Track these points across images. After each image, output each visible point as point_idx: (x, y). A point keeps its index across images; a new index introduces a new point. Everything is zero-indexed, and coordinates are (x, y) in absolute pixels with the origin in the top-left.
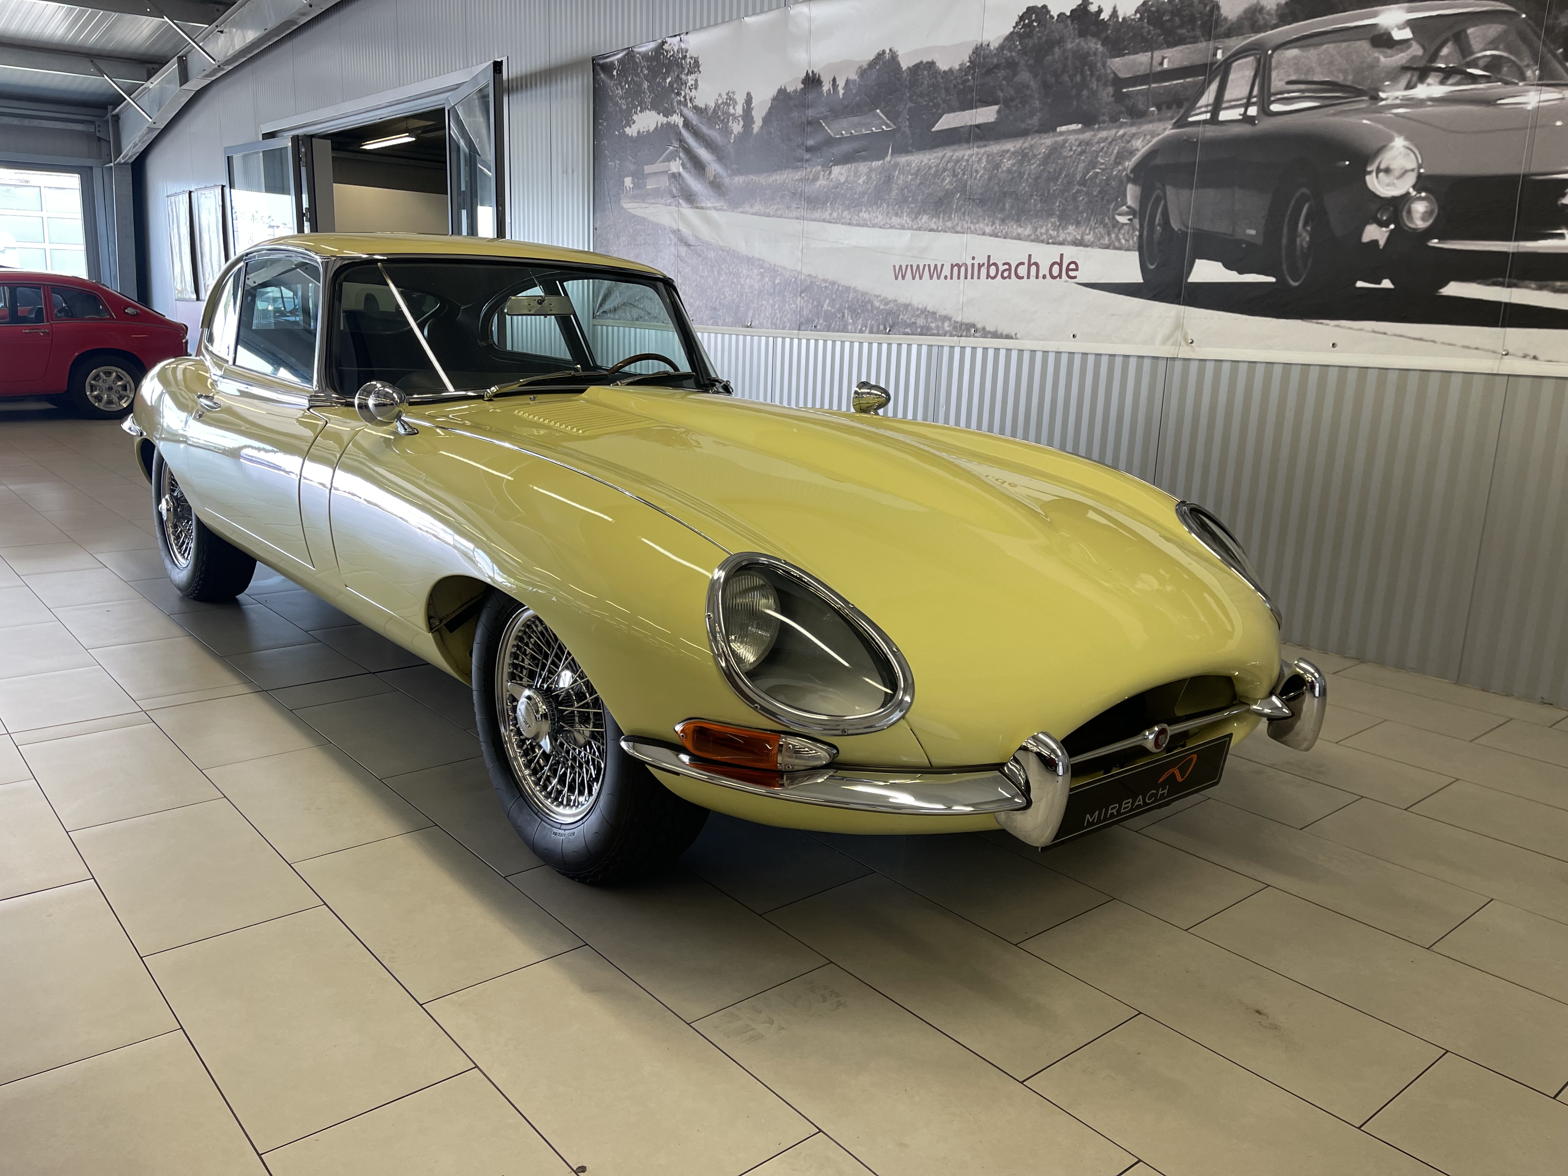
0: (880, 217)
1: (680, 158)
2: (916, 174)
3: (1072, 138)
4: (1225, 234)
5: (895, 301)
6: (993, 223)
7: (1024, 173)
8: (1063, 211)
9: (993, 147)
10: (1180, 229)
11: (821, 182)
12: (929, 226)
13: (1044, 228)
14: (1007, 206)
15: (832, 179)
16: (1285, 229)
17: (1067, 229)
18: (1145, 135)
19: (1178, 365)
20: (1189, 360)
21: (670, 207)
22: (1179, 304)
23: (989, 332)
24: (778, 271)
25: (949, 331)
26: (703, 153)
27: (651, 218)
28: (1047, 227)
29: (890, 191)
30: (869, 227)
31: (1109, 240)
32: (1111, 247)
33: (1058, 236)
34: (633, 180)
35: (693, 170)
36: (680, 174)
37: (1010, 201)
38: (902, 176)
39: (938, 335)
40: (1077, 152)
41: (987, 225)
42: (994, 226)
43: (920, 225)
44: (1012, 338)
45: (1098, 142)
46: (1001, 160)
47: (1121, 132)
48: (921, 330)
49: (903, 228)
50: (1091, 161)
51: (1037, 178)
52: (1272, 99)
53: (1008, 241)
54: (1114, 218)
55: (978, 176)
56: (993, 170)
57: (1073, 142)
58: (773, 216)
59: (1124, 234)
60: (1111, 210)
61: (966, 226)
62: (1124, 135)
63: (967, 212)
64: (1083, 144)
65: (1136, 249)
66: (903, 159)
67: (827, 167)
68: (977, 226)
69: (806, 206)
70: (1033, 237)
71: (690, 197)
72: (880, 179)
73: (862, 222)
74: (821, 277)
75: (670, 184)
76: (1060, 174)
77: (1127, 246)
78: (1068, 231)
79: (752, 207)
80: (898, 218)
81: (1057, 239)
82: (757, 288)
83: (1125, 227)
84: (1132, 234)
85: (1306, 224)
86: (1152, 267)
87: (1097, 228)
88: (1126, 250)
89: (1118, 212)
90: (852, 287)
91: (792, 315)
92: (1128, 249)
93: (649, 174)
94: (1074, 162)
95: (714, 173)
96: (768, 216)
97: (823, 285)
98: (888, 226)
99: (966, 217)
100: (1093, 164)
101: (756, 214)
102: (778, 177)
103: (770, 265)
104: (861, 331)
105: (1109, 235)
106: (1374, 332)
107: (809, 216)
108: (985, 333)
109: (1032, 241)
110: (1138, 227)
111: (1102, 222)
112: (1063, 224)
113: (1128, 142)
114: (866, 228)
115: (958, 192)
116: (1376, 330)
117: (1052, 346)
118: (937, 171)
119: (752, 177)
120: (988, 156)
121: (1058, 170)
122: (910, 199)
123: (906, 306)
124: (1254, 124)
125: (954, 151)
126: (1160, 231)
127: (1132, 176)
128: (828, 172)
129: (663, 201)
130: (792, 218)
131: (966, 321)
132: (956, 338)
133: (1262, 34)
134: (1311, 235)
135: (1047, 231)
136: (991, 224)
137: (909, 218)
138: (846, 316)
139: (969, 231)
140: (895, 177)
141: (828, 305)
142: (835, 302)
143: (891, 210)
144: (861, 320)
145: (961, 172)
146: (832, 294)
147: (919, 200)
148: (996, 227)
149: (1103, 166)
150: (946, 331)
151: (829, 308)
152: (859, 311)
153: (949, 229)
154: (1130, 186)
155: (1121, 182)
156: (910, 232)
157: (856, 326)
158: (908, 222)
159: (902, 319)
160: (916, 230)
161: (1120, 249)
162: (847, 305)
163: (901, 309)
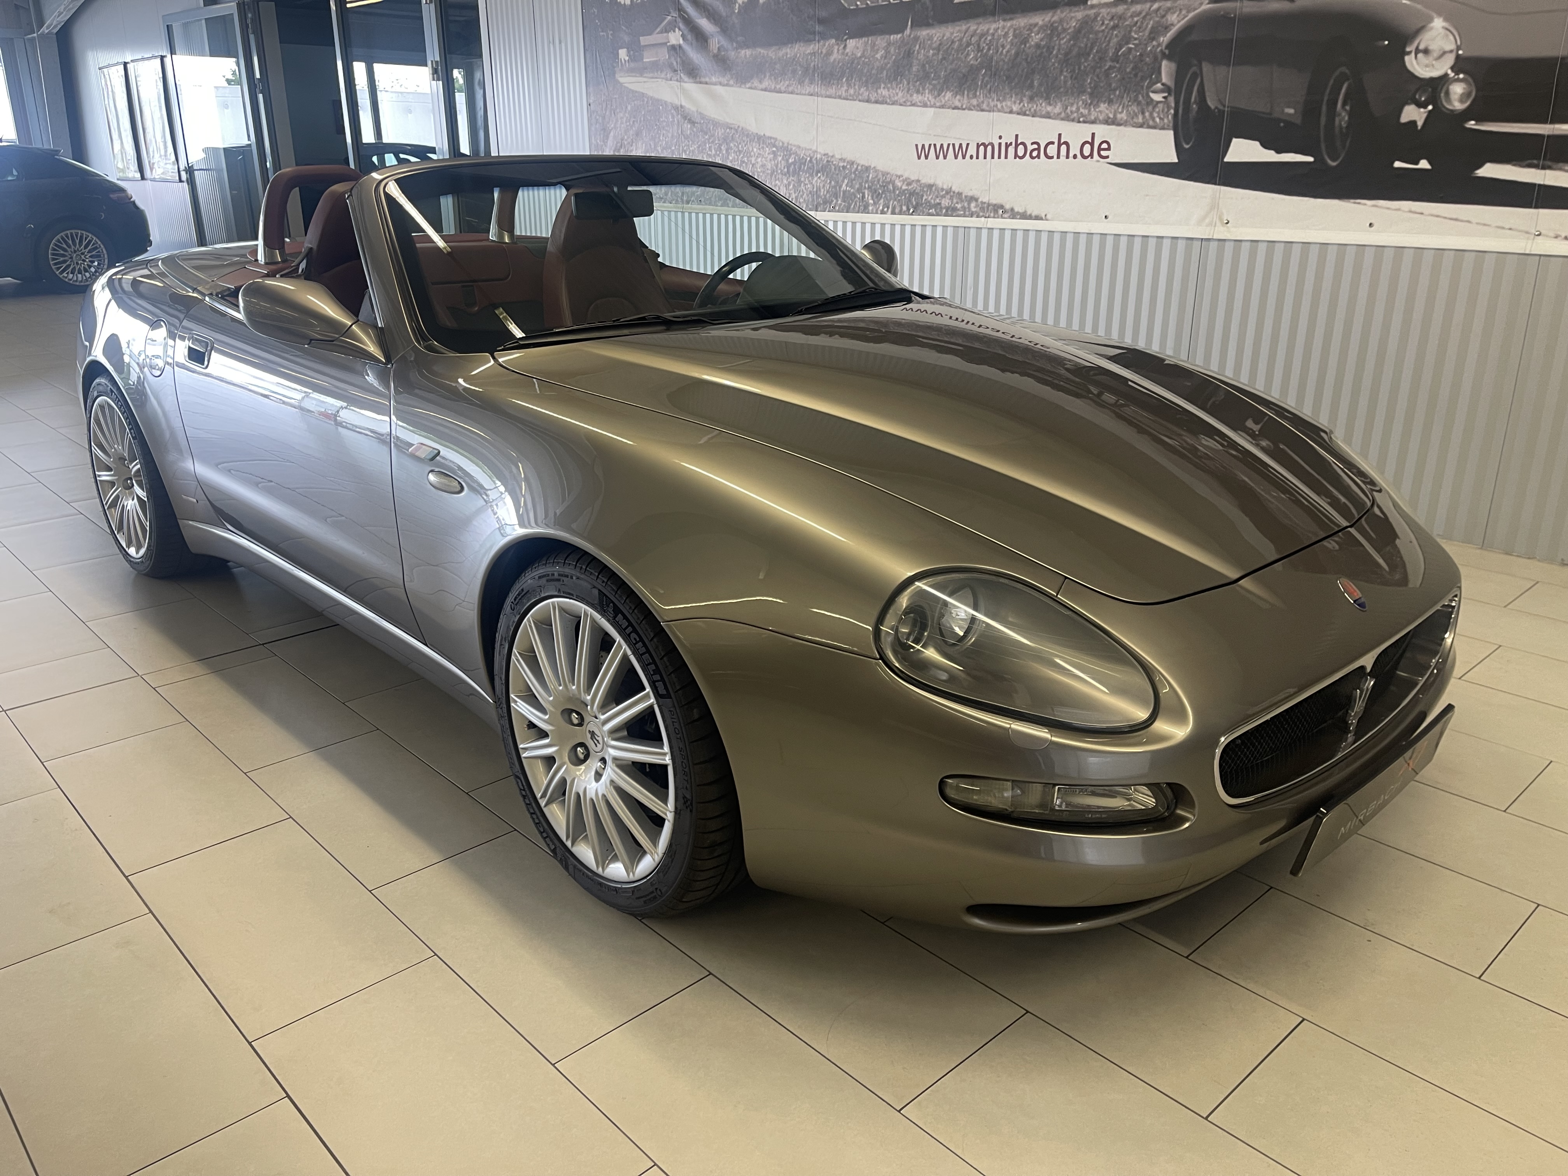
0: (900, 94)
1: (679, 29)
2: (938, 49)
3: (1104, 11)
4: (1264, 113)
5: (918, 181)
6: (1021, 101)
7: (1053, 48)
8: (1095, 88)
9: (1020, 20)
10: (1216, 108)
11: (835, 56)
12: (953, 103)
13: (1075, 106)
14: (1036, 83)
15: (847, 53)
16: (1324, 108)
17: (1099, 107)
18: (1181, 10)
19: (1213, 245)
20: (1224, 240)
21: (671, 82)
22: (1215, 184)
23: (1018, 213)
24: (791, 149)
25: (976, 212)
26: (704, 23)
27: (650, 94)
28: (1077, 106)
29: (911, 66)
30: (889, 104)
31: (1143, 119)
32: (1145, 126)
33: (1090, 114)
34: (628, 52)
35: (694, 42)
36: (680, 46)
37: (1038, 77)
38: (922, 51)
39: (964, 216)
40: (1110, 27)
41: (1015, 103)
42: (1022, 104)
43: (943, 103)
44: (1041, 219)
45: (1132, 16)
46: (1028, 35)
47: (1156, 6)
48: (947, 211)
49: (925, 105)
50: (1124, 36)
51: (1066, 54)
53: (1037, 119)
54: (1148, 96)
55: (1004, 51)
56: (1021, 44)
57: (1105, 16)
58: (785, 92)
59: (1158, 113)
60: (1145, 88)
61: (992, 104)
62: (1158, 9)
63: (993, 89)
64: (1115, 18)
65: (1171, 128)
66: (924, 33)
67: (842, 41)
68: (1004, 104)
69: (820, 82)
70: (1063, 115)
71: (692, 72)
72: (899, 54)
73: (880, 99)
74: (838, 156)
75: (669, 57)
76: (1092, 49)
77: (1162, 124)
78: (1100, 109)
79: (761, 82)
80: (920, 95)
81: (1088, 117)
82: (769, 168)
83: (1159, 105)
84: (1167, 112)
85: (1344, 104)
86: (1187, 147)
87: (1131, 106)
88: (1160, 129)
89: (1152, 89)
90: (872, 166)
91: (808, 195)
92: (1163, 128)
93: (646, 46)
94: (1105, 38)
95: (717, 46)
96: (780, 92)
97: (841, 164)
98: (909, 103)
99: (994, 96)
100: (1127, 39)
101: (765, 90)
102: (788, 50)
103: (783, 143)
104: (883, 212)
105: (1143, 113)
106: (1410, 212)
107: (823, 92)
108: (1013, 214)
109: (1062, 119)
110: (1173, 105)
111: (1136, 99)
112: (1095, 102)
113: (1163, 16)
114: (885, 106)
115: (983, 68)
116: (1413, 209)
117: (1083, 227)
118: (961, 45)
119: (759, 50)
120: (1015, 30)
121: (1089, 45)
122: (933, 75)
123: (930, 186)
125: (979, 24)
126: (1196, 109)
127: (1167, 52)
128: (843, 46)
129: (663, 75)
130: (805, 95)
131: (994, 201)
132: (983, 219)
134: (1351, 114)
135: (1078, 109)
136: (1018, 102)
137: (932, 95)
138: (866, 196)
139: (995, 109)
140: (916, 52)
141: (847, 186)
142: (854, 182)
143: (911, 88)
144: (882, 201)
145: (986, 47)
146: (851, 174)
147: (942, 76)
148: (1024, 106)
149: (1136, 42)
150: (973, 212)
151: (848, 188)
152: (880, 191)
153: (974, 107)
154: (1164, 63)
155: (1156, 58)
156: (933, 110)
157: (878, 206)
158: (930, 99)
159: (925, 200)
160: (940, 108)
161: (1154, 127)
162: (867, 186)
163: (925, 189)
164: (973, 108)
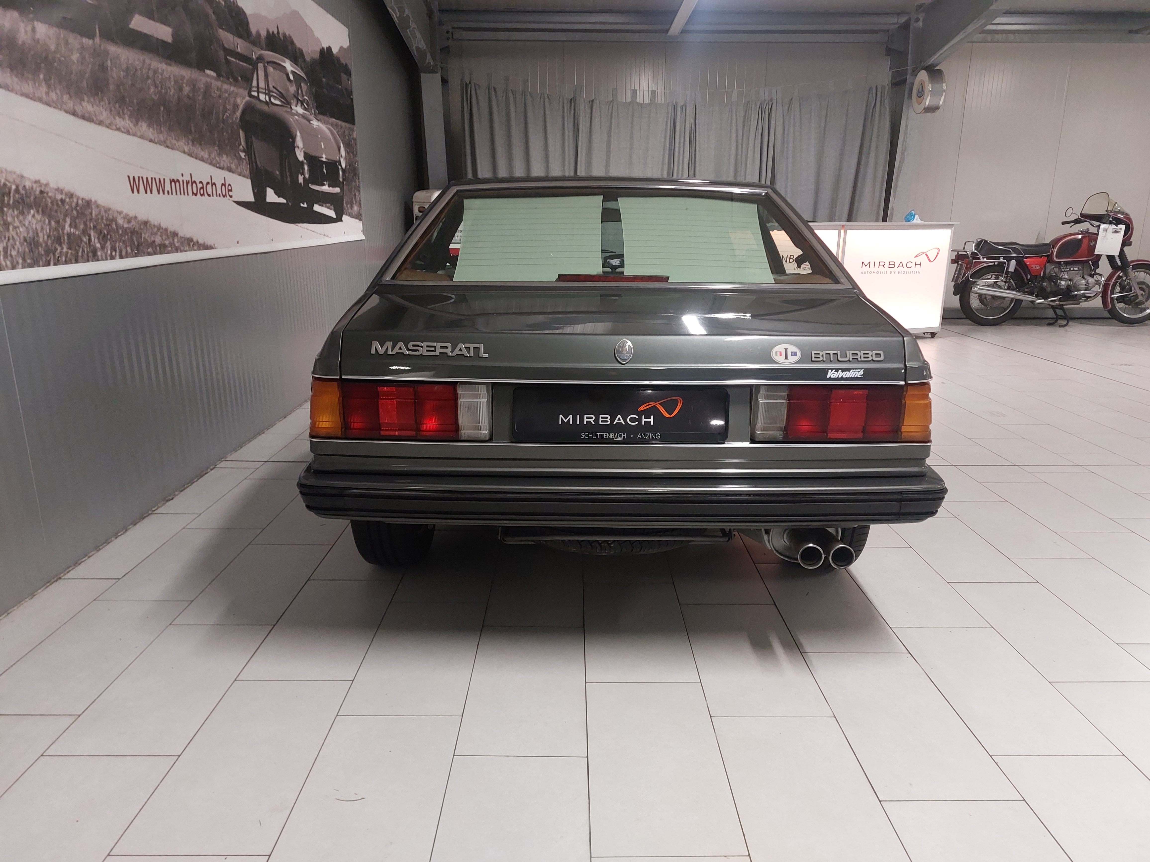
0: (105, 114)
2: (126, 72)
3: (214, 83)
5: (135, 218)
6: (188, 144)
7: (197, 102)
8: (219, 142)
9: (176, 68)
12: (149, 135)
13: (213, 154)
14: (193, 130)
17: (223, 157)
18: (241, 96)
20: (273, 252)
22: (266, 216)
23: (201, 245)
30: (96, 123)
31: (240, 170)
32: (242, 175)
33: (220, 162)
37: (194, 125)
39: (172, 252)
40: (218, 96)
41: (185, 144)
43: (143, 133)
45: (225, 92)
46: (183, 84)
47: (232, 89)
48: (160, 249)
49: (129, 132)
50: (225, 105)
51: (203, 110)
52: (272, 94)
53: (198, 161)
54: (240, 154)
55: (171, 93)
56: (180, 91)
57: (215, 86)
59: (244, 166)
60: (238, 147)
61: (173, 142)
62: (233, 92)
63: (171, 128)
64: (219, 90)
65: (249, 177)
68: (180, 144)
70: (209, 161)
72: (96, 64)
77: (247, 175)
78: (224, 159)
80: (121, 120)
81: (220, 164)
83: (244, 161)
84: (247, 167)
86: (255, 191)
87: (235, 159)
88: (247, 178)
89: (240, 149)
90: (93, 200)
94: (218, 104)
99: (171, 134)
100: (227, 109)
104: (111, 257)
105: (240, 166)
108: (199, 246)
109: (210, 164)
110: (248, 162)
111: (235, 155)
112: (221, 153)
113: (235, 98)
115: (162, 105)
121: (212, 106)
123: (146, 223)
124: (269, 107)
126: (255, 166)
127: (241, 124)
131: (188, 236)
132: (184, 253)
133: (263, 52)
134: (289, 177)
135: (215, 157)
136: (187, 143)
137: (132, 123)
138: (93, 239)
139: (175, 147)
140: (109, 68)
141: (71, 226)
142: (77, 221)
143: (113, 109)
144: (108, 243)
145: (160, 85)
146: (72, 211)
147: (135, 103)
148: (190, 148)
149: (229, 112)
150: (177, 247)
151: (72, 230)
152: (106, 232)
153: (162, 142)
154: (241, 132)
155: (237, 127)
156: (136, 139)
157: (106, 250)
158: (131, 125)
159: (144, 238)
160: (141, 138)
161: (244, 176)
162: (92, 225)
163: (142, 227)
164: (162, 144)
